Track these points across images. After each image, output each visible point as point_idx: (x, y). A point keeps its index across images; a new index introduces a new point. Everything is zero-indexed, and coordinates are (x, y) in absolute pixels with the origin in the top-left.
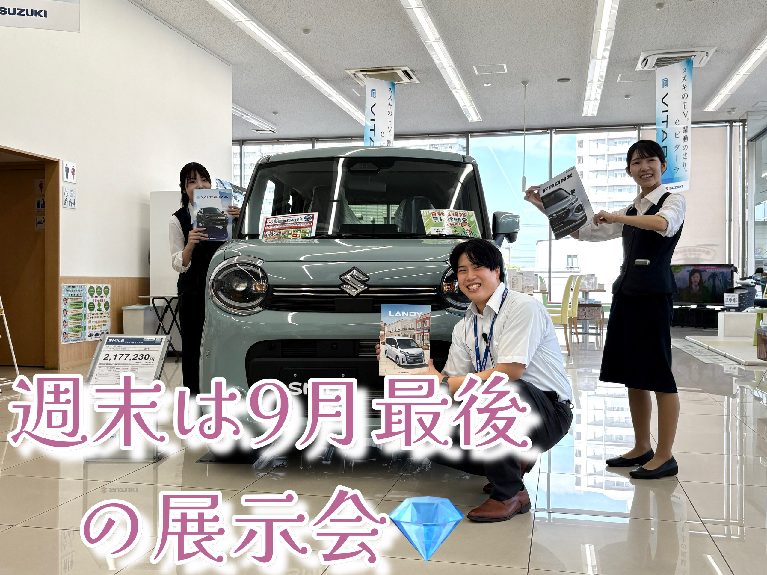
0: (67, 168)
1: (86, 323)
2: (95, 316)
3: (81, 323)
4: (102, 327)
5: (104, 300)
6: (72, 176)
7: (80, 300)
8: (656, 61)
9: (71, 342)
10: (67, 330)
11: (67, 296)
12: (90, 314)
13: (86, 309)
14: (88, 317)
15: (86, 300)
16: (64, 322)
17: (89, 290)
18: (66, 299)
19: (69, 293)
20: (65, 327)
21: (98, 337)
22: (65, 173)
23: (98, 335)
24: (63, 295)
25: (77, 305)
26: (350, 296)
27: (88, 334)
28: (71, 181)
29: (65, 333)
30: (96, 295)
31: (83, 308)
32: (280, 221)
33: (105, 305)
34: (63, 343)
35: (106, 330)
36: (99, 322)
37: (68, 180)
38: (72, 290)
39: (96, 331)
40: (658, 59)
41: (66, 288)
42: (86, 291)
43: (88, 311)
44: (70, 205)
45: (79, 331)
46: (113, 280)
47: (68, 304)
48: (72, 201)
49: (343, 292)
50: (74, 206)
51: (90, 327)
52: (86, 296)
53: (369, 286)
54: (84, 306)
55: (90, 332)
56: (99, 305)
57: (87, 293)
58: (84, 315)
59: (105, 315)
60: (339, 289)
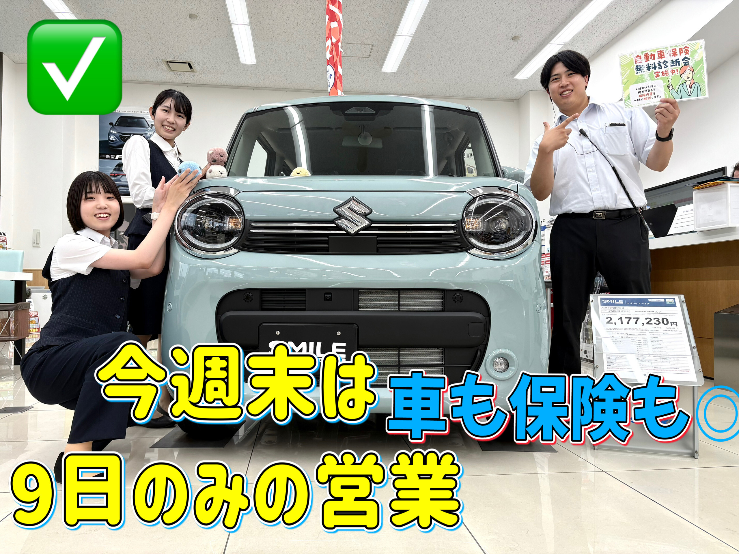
26: (348, 233)
49: (338, 228)
53: (372, 221)
60: (333, 225)
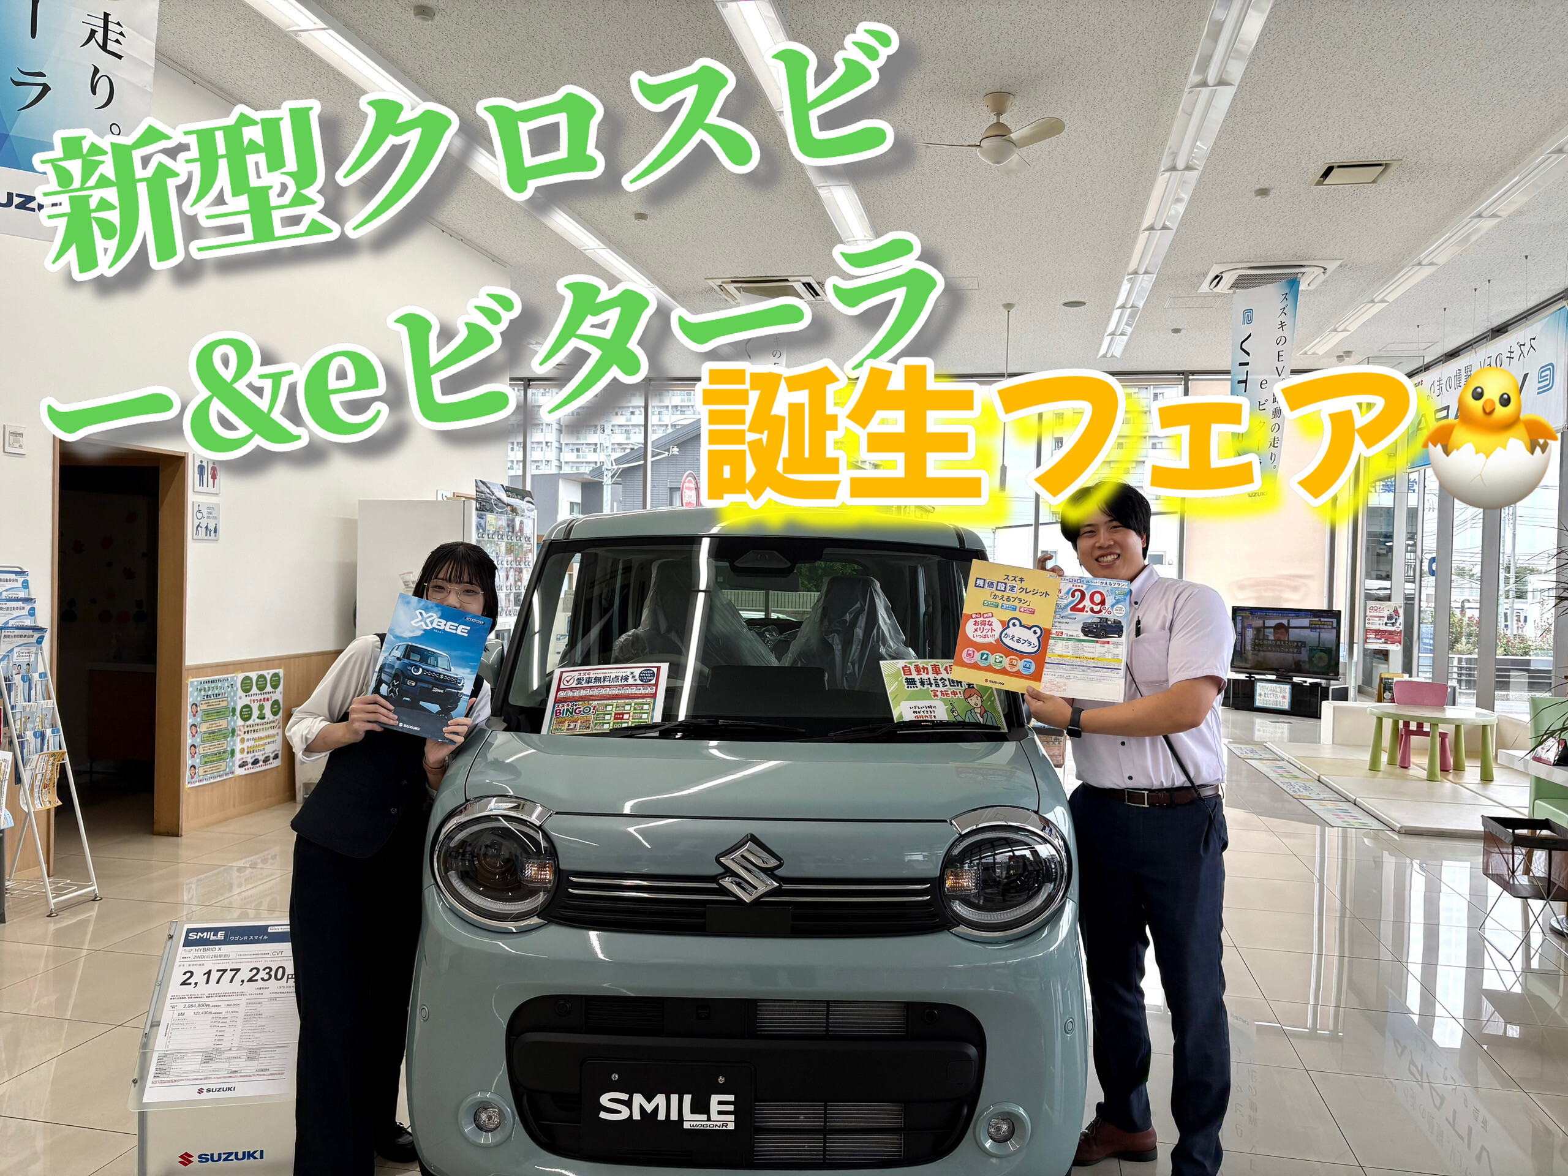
0: (201, 469)
1: (234, 744)
2: (252, 729)
3: (225, 745)
4: (267, 747)
5: (271, 697)
6: (211, 481)
7: (224, 704)
8: (1237, 280)
9: (205, 782)
10: (198, 761)
11: (199, 699)
12: (243, 726)
13: (235, 718)
14: (239, 732)
15: (235, 702)
16: (193, 748)
17: (242, 683)
18: (196, 705)
19: (203, 693)
20: (193, 757)
21: (258, 765)
22: (197, 476)
23: (258, 762)
24: (190, 700)
25: (219, 713)
26: (740, 901)
27: (238, 763)
28: (210, 489)
29: (194, 766)
30: (255, 690)
31: (229, 718)
32: (589, 680)
33: (272, 707)
34: (189, 786)
35: (274, 752)
36: (260, 738)
37: (204, 489)
38: (209, 688)
39: (255, 756)
40: (1240, 276)
41: (197, 685)
42: (236, 686)
43: (240, 722)
44: (206, 535)
45: (221, 759)
46: (287, 660)
47: (199, 714)
48: (212, 527)
49: (724, 891)
50: (215, 536)
51: (242, 751)
52: (235, 695)
53: (783, 881)
54: (231, 714)
55: (242, 759)
56: (261, 708)
57: (237, 689)
58: (230, 729)
59: (272, 725)
60: (715, 886)
